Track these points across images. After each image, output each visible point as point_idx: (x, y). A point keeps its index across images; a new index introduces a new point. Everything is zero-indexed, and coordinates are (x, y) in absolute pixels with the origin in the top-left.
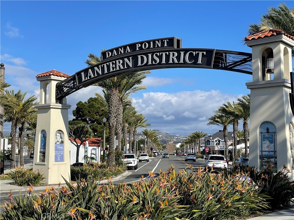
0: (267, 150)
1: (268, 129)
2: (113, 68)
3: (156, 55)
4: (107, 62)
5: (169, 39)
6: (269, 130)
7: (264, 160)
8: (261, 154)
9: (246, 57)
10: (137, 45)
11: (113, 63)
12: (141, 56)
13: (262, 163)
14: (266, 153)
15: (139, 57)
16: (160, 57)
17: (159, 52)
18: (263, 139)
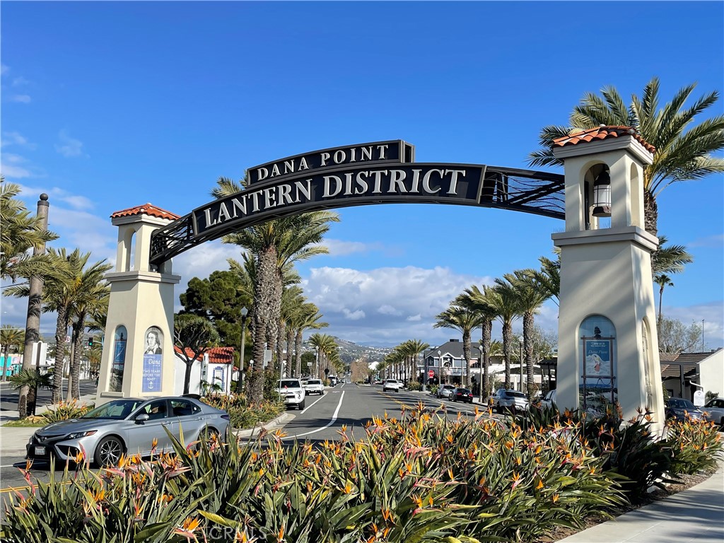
0: (596, 374)
1: (597, 331)
2: (271, 201)
3: (362, 176)
4: (259, 189)
5: (389, 145)
6: (600, 332)
7: (589, 396)
8: (583, 383)
9: (548, 183)
10: (323, 155)
11: (271, 192)
12: (330, 178)
13: (585, 402)
14: (595, 381)
15: (327, 179)
16: (371, 181)
17: (369, 170)
18: (588, 352)
